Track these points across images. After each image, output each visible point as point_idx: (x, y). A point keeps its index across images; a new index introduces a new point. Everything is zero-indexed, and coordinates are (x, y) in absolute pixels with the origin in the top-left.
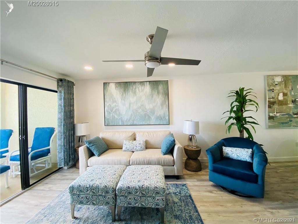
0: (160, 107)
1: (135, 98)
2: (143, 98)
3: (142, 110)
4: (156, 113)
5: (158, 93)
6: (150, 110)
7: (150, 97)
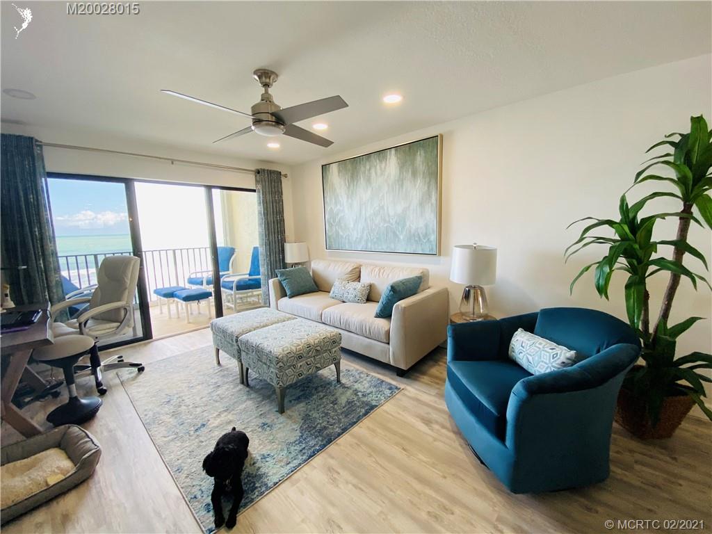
0: (417, 209)
1: (369, 192)
2: (384, 190)
3: (381, 217)
4: (408, 226)
5: (414, 174)
6: (395, 219)
7: (397, 186)
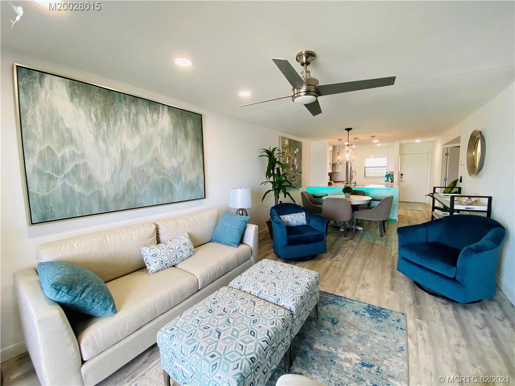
0: (190, 164)
1: (137, 140)
2: (157, 142)
3: (155, 169)
4: (183, 178)
5: (186, 135)
6: (172, 171)
7: (172, 142)
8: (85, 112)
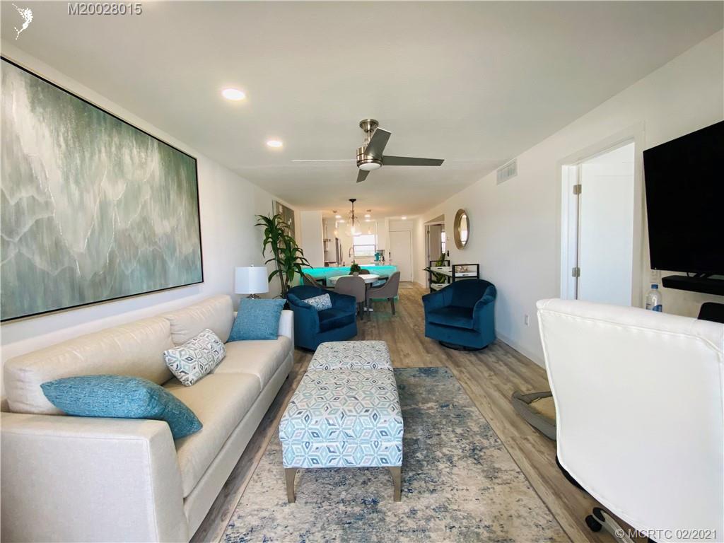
8: (51, 132)
